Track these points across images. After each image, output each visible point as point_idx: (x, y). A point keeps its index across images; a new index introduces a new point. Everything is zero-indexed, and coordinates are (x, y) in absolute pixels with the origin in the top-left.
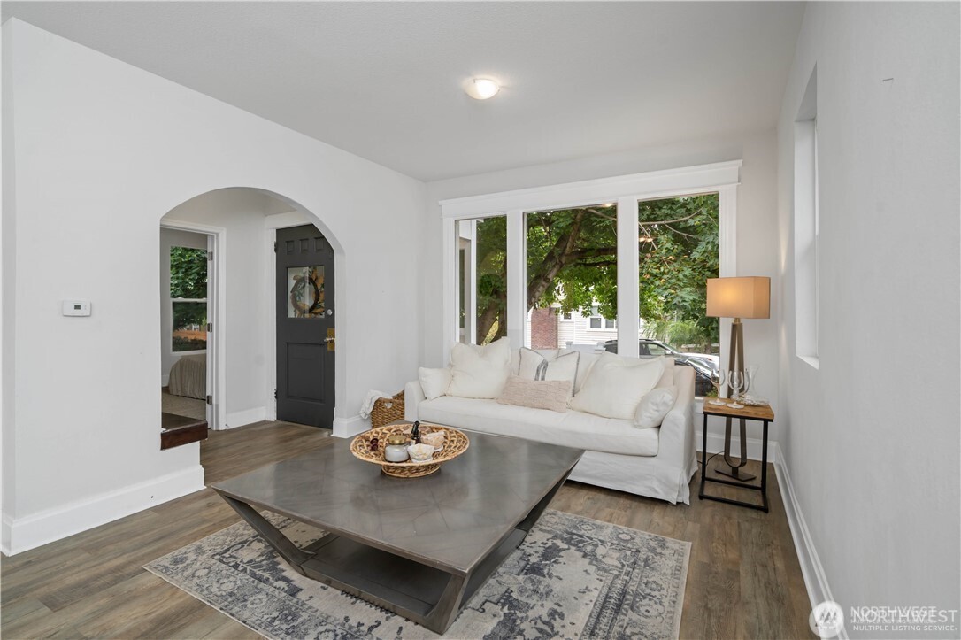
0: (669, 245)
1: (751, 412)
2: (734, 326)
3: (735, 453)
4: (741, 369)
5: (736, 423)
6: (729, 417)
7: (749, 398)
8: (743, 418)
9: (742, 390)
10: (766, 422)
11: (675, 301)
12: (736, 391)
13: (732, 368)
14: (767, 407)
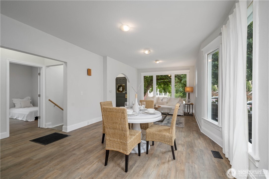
0: (177, 80)
1: (191, 104)
2: (189, 93)
3: (189, 112)
4: (190, 99)
5: (189, 105)
6: (188, 105)
7: (191, 103)
8: (190, 105)
9: (190, 102)
10: (193, 105)
11: (179, 90)
12: (189, 102)
13: (188, 99)
14: (192, 103)
